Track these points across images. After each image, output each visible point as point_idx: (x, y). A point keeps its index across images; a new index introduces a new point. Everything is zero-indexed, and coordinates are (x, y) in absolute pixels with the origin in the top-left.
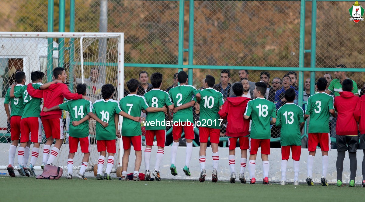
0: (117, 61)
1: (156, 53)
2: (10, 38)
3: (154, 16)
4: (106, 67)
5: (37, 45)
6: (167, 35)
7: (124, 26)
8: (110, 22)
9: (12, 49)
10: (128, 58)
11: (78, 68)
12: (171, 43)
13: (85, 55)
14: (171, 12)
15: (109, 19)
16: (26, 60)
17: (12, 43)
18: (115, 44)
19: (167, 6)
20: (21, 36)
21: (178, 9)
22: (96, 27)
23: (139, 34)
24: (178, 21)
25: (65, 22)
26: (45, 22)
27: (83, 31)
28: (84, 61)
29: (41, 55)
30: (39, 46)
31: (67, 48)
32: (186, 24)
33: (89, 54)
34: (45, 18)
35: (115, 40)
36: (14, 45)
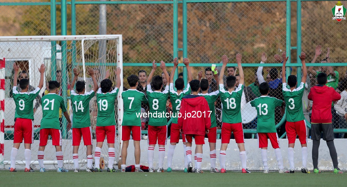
0: (116, 61)
1: (152, 53)
2: (16, 42)
3: (150, 18)
4: (106, 67)
5: (41, 48)
6: (162, 35)
7: (122, 28)
8: (109, 24)
9: (18, 52)
10: (126, 58)
11: (80, 68)
12: (166, 43)
13: (86, 56)
14: (166, 14)
15: (107, 22)
16: (31, 61)
17: (18, 46)
18: (114, 45)
19: (162, 9)
20: (26, 40)
21: (172, 11)
22: (96, 30)
23: (136, 36)
24: (172, 23)
25: (66, 26)
26: (48, 26)
27: (84, 34)
28: (86, 62)
29: (45, 57)
30: (44, 48)
31: (70, 50)
32: (180, 25)
33: (90, 55)
34: (48, 23)
35: (114, 41)
36: (20, 48)
